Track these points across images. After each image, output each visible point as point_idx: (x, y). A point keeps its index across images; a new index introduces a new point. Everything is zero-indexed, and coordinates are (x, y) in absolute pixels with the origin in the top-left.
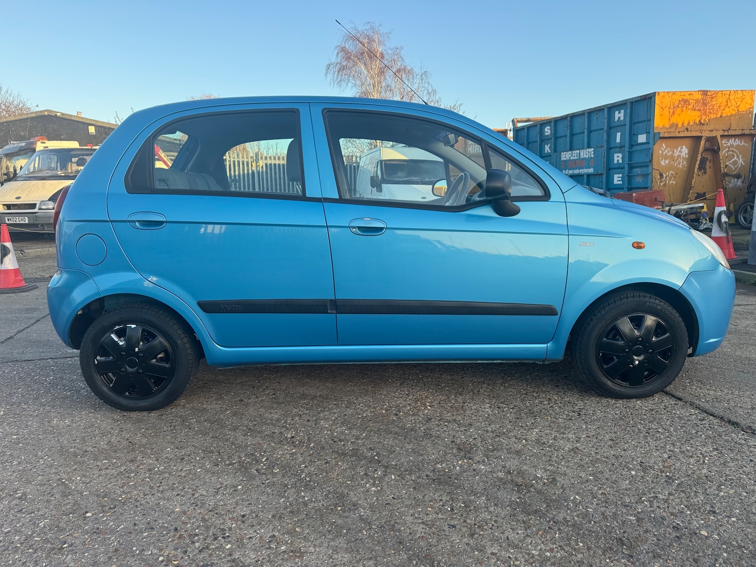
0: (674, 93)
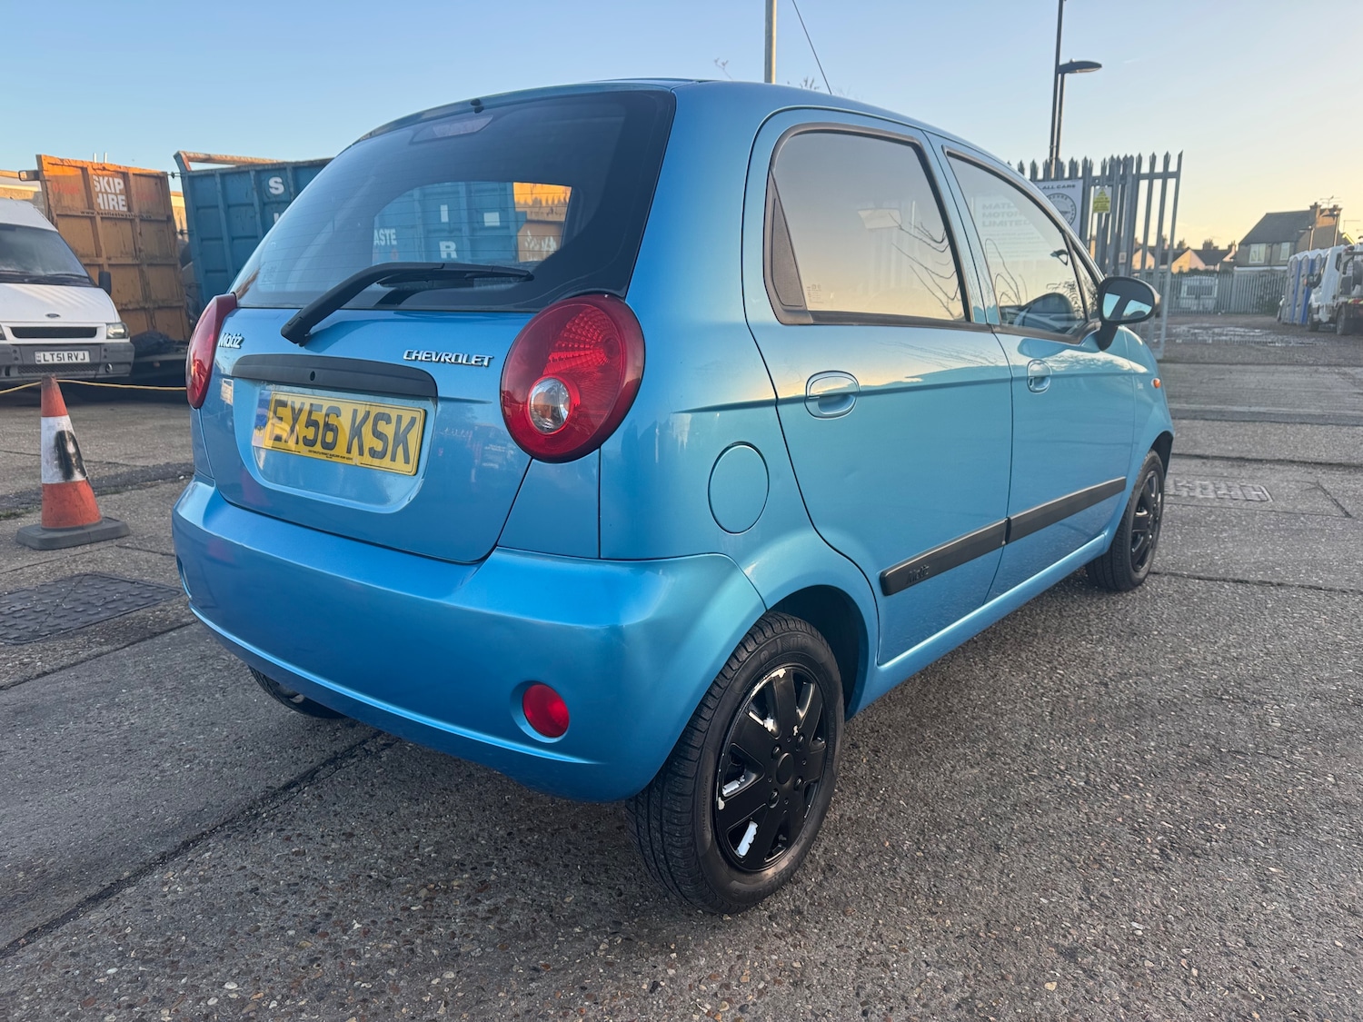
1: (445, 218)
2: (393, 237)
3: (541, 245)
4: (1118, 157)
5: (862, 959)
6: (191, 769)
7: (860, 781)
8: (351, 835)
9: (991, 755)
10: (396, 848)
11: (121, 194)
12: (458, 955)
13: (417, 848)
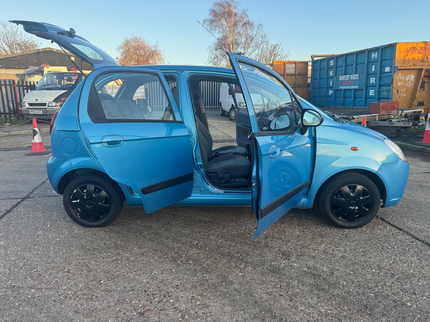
0: (408, 43)
1: (373, 70)
2: (358, 77)
3: (406, 77)
11: (294, 68)
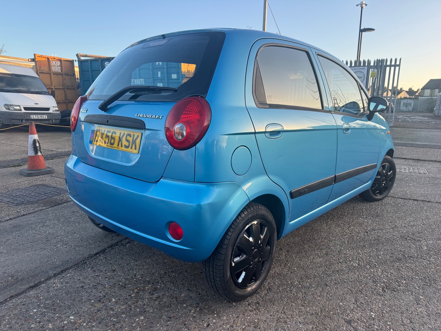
1: (159, 75)
2: (143, 81)
4: (379, 59)
5: (278, 320)
6: (66, 247)
7: (282, 261)
8: (115, 271)
9: (327, 254)
10: (128, 276)
11: (59, 66)
12: (145, 311)
13: (135, 276)
